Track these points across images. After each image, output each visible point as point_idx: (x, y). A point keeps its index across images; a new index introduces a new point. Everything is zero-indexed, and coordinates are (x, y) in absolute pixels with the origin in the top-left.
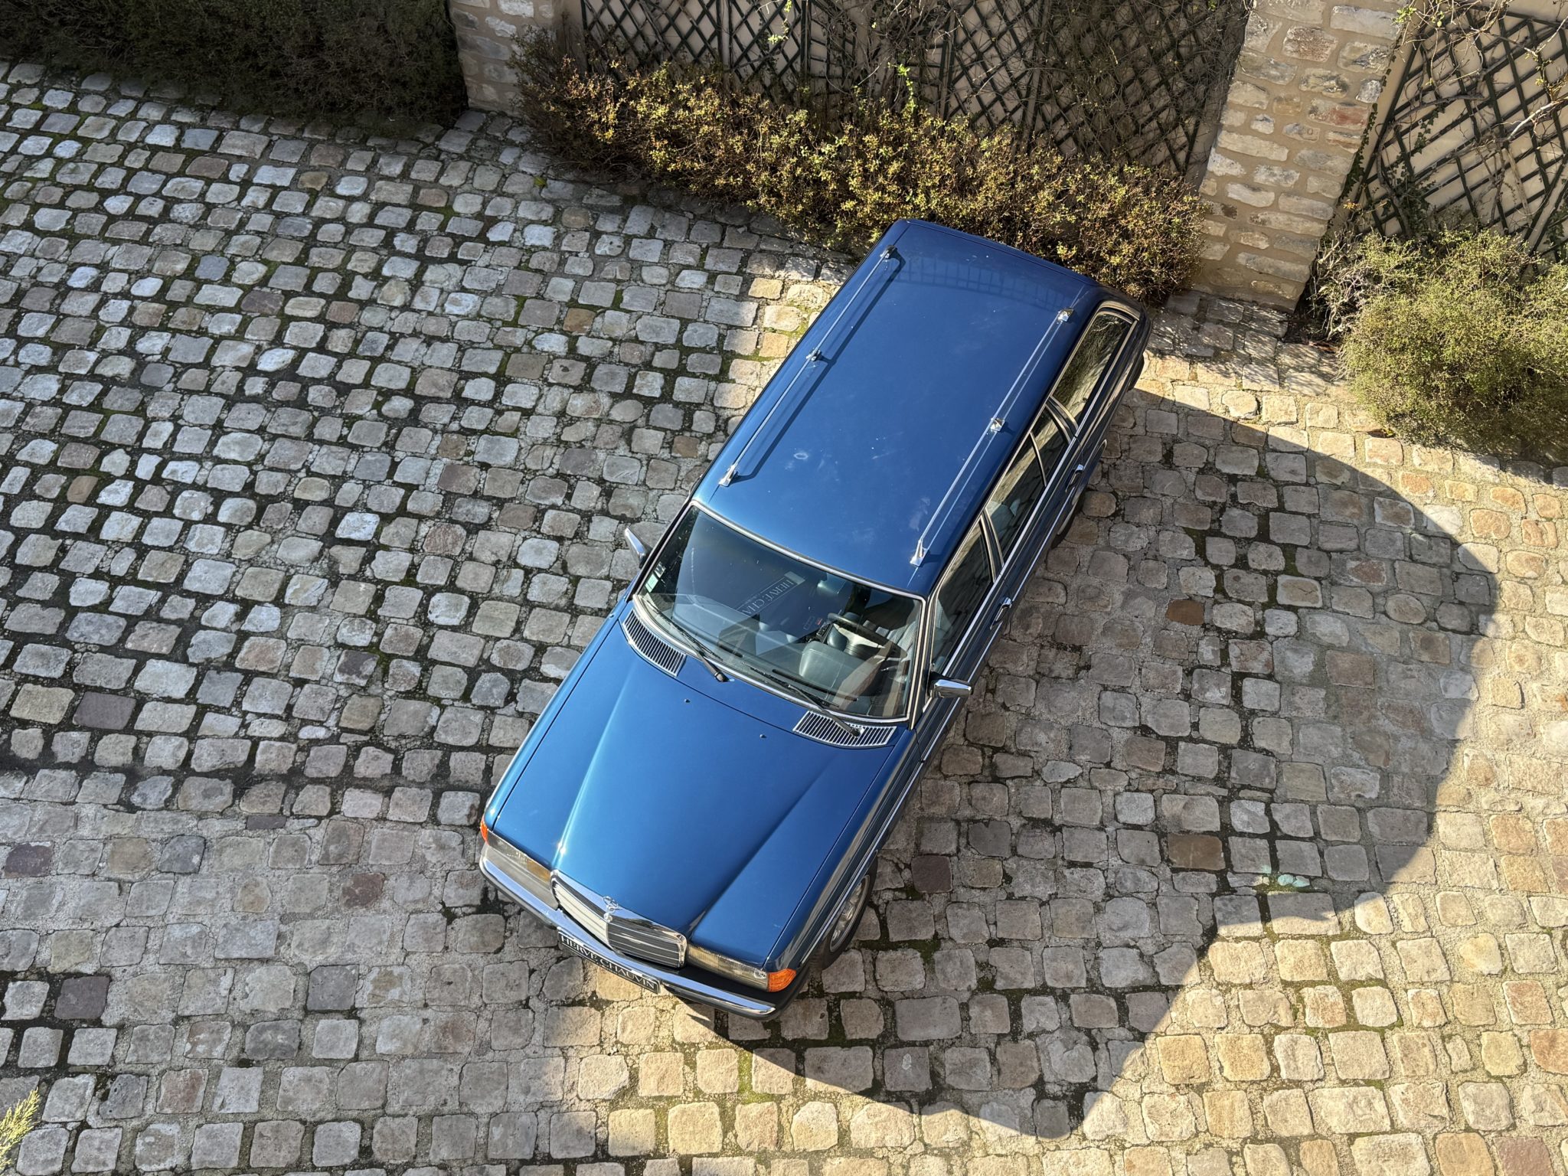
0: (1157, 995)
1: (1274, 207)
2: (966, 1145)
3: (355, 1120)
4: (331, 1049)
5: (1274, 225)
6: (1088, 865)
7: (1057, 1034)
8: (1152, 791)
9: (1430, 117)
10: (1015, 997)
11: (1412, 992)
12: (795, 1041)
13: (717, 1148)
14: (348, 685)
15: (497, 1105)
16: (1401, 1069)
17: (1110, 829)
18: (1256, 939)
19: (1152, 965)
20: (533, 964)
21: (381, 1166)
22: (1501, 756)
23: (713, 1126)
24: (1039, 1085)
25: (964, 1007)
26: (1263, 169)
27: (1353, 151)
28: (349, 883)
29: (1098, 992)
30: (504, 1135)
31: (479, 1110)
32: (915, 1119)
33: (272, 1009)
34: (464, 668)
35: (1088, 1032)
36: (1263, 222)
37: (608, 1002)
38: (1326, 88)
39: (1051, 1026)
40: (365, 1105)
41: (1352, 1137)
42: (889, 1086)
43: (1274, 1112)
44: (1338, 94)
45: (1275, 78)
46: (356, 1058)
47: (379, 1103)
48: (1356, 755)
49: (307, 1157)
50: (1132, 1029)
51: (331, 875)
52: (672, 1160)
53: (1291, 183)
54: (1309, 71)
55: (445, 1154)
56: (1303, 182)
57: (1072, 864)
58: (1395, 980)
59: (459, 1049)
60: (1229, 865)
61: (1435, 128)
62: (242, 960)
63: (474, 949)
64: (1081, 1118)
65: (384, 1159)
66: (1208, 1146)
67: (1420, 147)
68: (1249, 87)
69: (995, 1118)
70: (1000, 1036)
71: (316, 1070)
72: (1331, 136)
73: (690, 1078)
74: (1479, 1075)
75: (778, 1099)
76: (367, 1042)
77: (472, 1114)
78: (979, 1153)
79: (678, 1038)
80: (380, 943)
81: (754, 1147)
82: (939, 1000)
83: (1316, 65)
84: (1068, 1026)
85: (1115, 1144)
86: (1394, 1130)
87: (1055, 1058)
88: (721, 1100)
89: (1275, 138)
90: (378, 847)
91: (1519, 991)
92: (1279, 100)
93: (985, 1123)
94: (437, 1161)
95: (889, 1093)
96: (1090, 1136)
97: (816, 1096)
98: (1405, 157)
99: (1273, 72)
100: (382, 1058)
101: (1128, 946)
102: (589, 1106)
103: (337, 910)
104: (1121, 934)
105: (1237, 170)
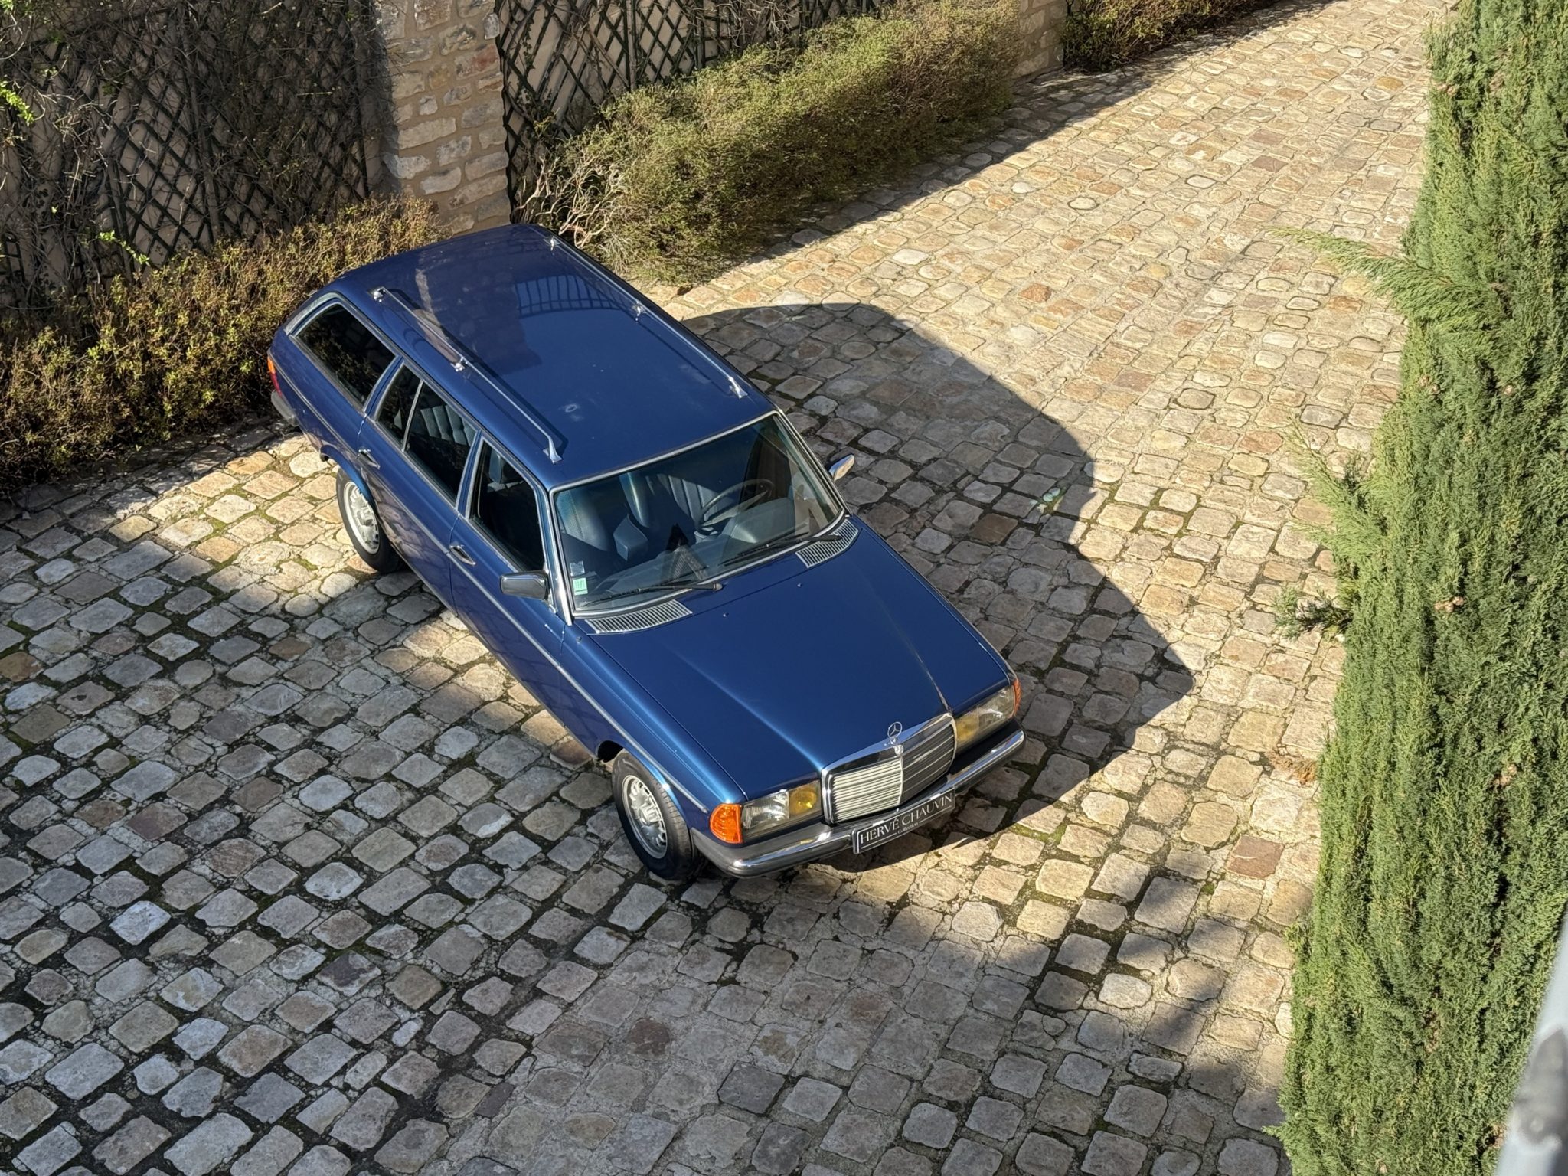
0: (1104, 592)
1: (465, 181)
2: (1168, 733)
3: (913, 1105)
4: (822, 1104)
5: (471, 199)
6: (967, 584)
7: (1105, 652)
8: (924, 527)
9: (526, 35)
10: (1058, 661)
11: (1178, 480)
12: (1020, 794)
13: (1092, 871)
14: (371, 984)
15: (963, 1001)
16: (1235, 510)
17: (942, 561)
18: (1089, 529)
19: (1077, 585)
20: (829, 935)
21: (974, 1098)
22: (1017, 367)
23: (1069, 869)
24: (1141, 678)
25: (1050, 691)
26: (443, 149)
27: (500, 89)
28: (633, 1046)
29: (1082, 621)
30: (996, 1002)
31: (958, 1014)
32: (1132, 752)
33: (742, 1141)
34: (426, 892)
35: (1113, 636)
36: (462, 202)
37: (905, 896)
38: (462, 43)
39: (1098, 652)
40: (902, 1093)
41: (1272, 550)
42: (1095, 757)
43: (1233, 576)
44: (473, 43)
45: (422, 55)
46: (846, 1089)
47: (907, 1082)
48: (968, 423)
49: (932, 1153)
50: (1125, 615)
51: (609, 1060)
52: (1084, 902)
53: (468, 148)
54: (442, 35)
55: (990, 1048)
56: (477, 142)
57: (961, 591)
58: (1162, 484)
59: (886, 1009)
60: (1018, 518)
61: (533, 42)
62: (664, 1153)
63: (782, 973)
64: (1182, 668)
65: (970, 1094)
66: (1241, 616)
67: (530, 66)
68: (406, 76)
69: (1158, 709)
70: (1088, 681)
71: (838, 1121)
72: (481, 84)
73: (1014, 868)
74: (1259, 481)
75: (1067, 821)
76: (831, 1076)
77: (960, 1019)
78: (1181, 729)
79: (971, 862)
80: (724, 1038)
81: (1103, 849)
82: (1035, 702)
83: (443, 26)
84: (1102, 646)
85: (1213, 658)
86: (1279, 531)
87: (1125, 660)
88: (1045, 856)
89: (440, 115)
90: (604, 1016)
91: (1206, 436)
92: (432, 74)
93: (1158, 717)
94: (994, 1056)
95: (1101, 758)
96: (1200, 668)
97: (1078, 800)
98: (523, 81)
99: (418, 51)
100: (858, 1068)
101: (1053, 590)
102: (1001, 938)
103: (657, 1065)
104: (1041, 588)
105: (423, 164)
